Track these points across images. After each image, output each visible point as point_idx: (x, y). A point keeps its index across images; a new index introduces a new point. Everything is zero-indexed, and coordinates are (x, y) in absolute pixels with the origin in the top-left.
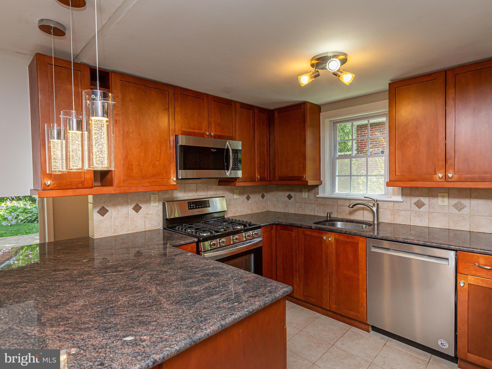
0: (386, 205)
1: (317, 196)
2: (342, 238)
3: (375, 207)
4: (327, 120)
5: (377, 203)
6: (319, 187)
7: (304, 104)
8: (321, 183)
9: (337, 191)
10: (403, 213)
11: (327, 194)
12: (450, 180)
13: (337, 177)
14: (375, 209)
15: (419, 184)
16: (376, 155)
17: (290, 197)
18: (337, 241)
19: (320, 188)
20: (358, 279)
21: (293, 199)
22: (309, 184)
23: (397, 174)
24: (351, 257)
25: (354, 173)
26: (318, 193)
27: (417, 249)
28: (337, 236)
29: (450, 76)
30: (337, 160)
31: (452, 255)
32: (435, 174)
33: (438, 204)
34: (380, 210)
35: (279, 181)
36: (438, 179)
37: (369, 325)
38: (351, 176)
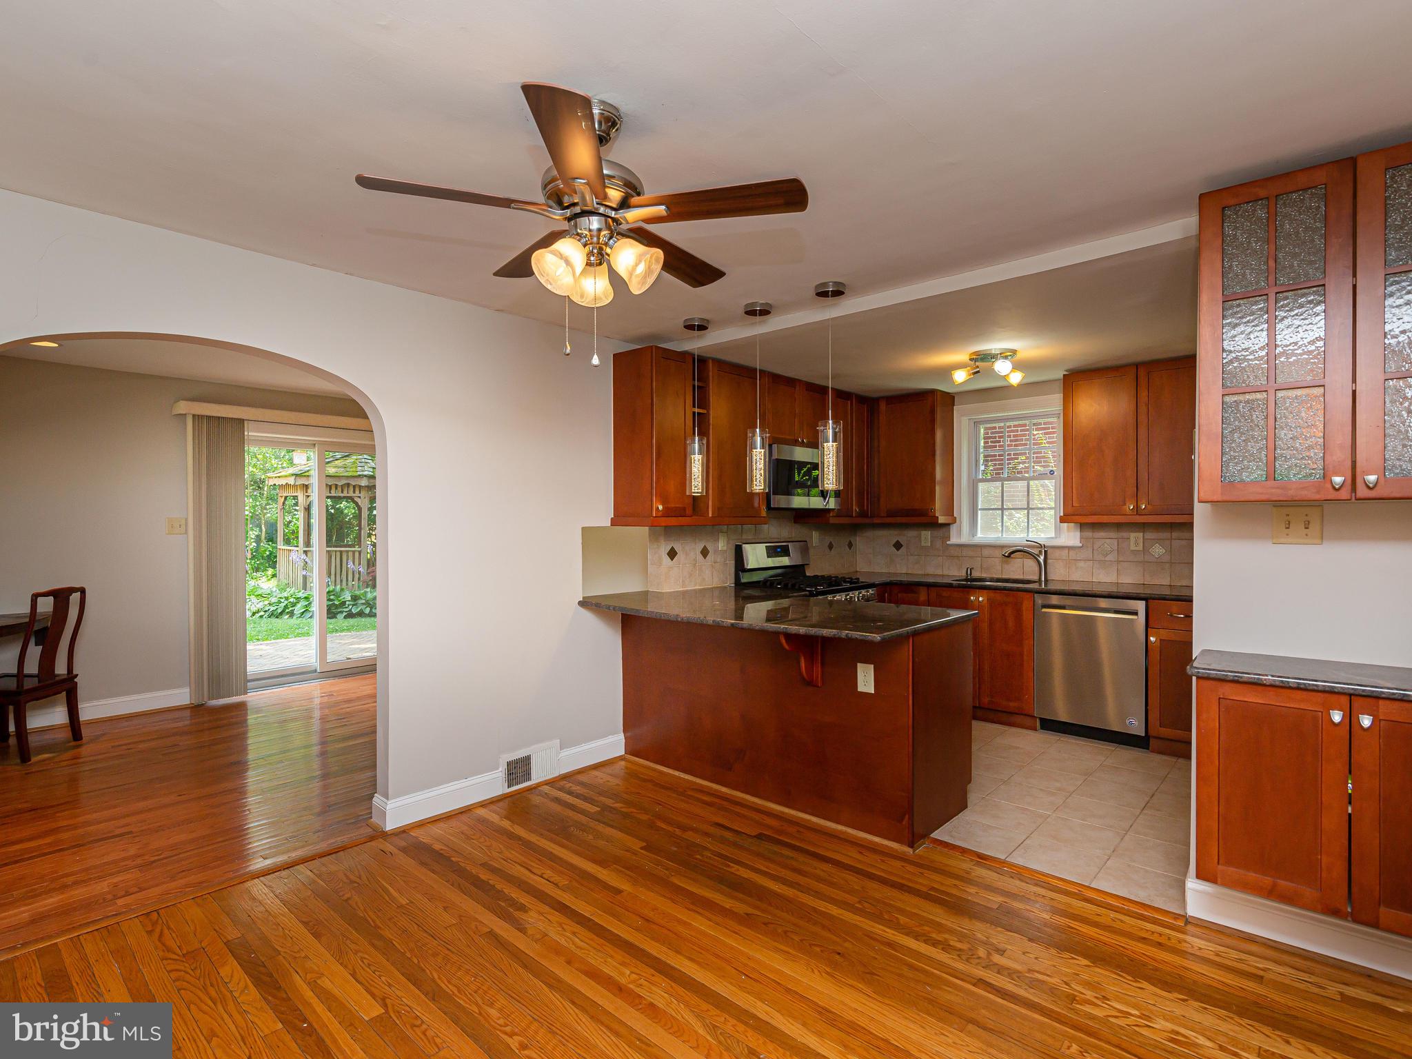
0: (1057, 553)
1: (948, 543)
2: (998, 597)
3: (1042, 555)
4: (965, 420)
5: (1045, 550)
6: (951, 526)
7: (933, 392)
8: (954, 521)
9: (979, 535)
10: (1081, 564)
11: (965, 539)
12: (1143, 512)
13: (979, 512)
14: (1041, 559)
15: (1105, 519)
16: (1041, 476)
17: (898, 546)
18: (991, 602)
19: (953, 529)
20: (1022, 655)
21: (903, 550)
22: (940, 522)
23: (1074, 505)
24: (1011, 624)
25: (1007, 505)
26: (948, 538)
27: (1103, 603)
28: (992, 594)
29: (1142, 373)
30: (980, 484)
31: (1140, 606)
32: (1125, 504)
33: (1129, 548)
34: (1049, 561)
35: (887, 517)
36: (1128, 512)
37: (1036, 717)
38: (1002, 509)
